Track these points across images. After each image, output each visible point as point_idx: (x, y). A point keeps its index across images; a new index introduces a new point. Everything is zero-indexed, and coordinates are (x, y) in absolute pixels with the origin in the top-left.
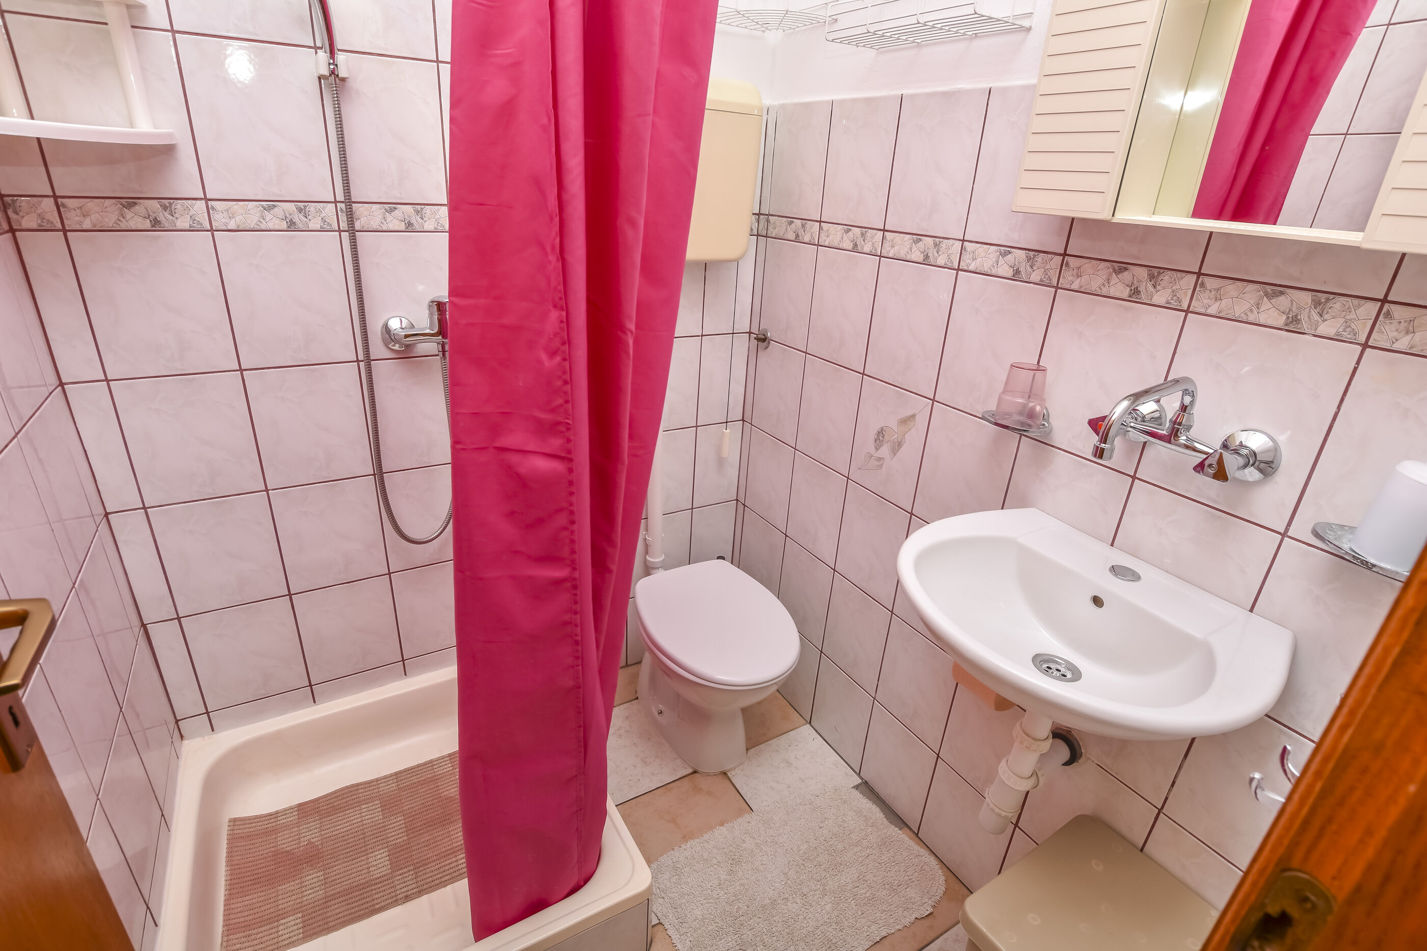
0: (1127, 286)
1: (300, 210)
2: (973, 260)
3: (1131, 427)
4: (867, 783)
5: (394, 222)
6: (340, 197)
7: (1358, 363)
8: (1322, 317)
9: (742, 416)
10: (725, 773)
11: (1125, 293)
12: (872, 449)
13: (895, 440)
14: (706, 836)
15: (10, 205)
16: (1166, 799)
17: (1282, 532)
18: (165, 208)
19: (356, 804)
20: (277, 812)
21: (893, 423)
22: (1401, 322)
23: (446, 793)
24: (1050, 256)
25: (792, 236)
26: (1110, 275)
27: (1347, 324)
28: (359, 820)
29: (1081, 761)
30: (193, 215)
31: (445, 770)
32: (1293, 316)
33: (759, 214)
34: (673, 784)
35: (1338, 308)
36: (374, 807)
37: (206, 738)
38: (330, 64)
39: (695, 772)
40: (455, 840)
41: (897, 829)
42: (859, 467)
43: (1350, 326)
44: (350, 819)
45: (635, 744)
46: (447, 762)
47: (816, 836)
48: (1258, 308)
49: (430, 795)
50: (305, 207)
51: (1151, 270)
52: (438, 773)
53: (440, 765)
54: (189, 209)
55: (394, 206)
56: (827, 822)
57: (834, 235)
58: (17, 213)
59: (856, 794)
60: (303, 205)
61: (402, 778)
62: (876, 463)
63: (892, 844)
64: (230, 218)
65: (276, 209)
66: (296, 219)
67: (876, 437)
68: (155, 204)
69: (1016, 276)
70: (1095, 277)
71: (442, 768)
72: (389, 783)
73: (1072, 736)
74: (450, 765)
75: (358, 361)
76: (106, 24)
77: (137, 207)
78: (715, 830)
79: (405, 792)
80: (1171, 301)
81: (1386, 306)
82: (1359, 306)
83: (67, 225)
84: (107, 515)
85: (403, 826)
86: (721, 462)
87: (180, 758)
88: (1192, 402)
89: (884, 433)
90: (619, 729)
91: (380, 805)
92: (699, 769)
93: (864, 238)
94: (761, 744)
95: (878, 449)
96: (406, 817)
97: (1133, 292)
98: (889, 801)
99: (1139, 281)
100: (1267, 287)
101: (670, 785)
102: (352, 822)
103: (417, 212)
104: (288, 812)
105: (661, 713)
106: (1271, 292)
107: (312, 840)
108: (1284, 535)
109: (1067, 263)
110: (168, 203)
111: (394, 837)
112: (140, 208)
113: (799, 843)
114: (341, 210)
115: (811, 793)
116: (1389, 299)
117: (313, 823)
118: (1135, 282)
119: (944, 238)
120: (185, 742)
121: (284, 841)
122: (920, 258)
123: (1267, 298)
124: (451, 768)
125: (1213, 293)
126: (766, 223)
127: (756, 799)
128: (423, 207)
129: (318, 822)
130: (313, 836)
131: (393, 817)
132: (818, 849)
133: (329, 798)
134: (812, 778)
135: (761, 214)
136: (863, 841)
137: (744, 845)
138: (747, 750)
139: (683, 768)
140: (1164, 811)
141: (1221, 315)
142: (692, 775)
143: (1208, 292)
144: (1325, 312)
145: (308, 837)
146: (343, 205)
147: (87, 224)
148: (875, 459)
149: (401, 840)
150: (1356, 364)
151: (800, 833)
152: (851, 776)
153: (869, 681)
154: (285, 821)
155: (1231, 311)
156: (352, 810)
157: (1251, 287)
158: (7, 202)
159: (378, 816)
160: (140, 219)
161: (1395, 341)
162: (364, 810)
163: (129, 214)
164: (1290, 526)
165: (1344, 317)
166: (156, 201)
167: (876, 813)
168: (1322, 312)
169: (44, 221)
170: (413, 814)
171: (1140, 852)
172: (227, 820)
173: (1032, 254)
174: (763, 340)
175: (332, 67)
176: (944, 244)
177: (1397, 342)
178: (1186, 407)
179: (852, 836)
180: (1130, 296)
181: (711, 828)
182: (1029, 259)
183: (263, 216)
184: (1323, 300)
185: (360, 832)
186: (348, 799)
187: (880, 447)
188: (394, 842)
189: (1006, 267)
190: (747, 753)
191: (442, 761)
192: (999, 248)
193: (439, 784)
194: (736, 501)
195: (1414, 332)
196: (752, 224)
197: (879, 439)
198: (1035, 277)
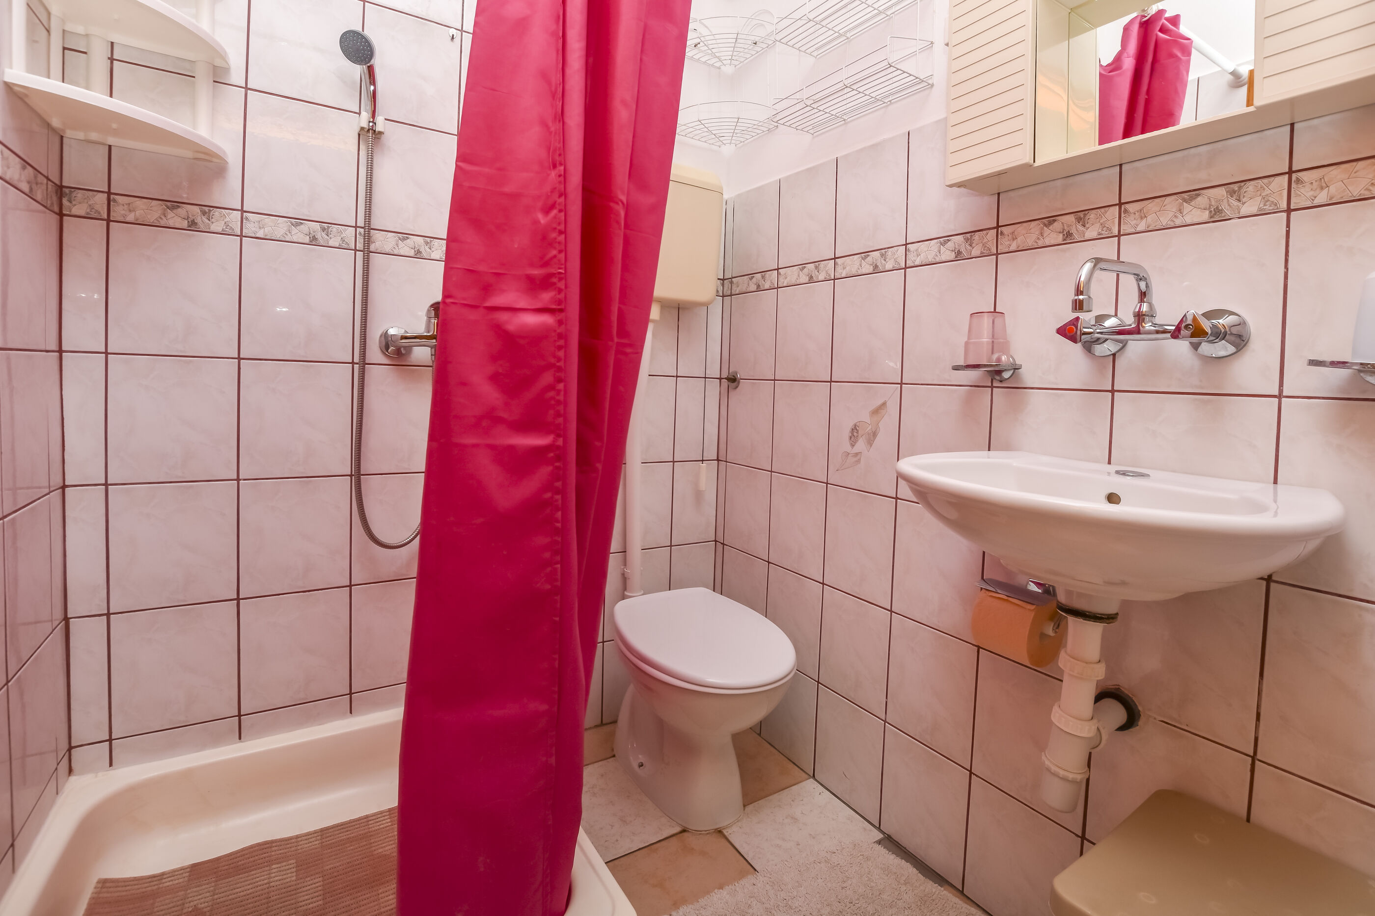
0: (1060, 233)
1: (323, 229)
2: (918, 256)
3: (1098, 333)
4: (891, 838)
5: (405, 248)
6: (361, 223)
7: (1288, 226)
8: (1240, 201)
9: (716, 456)
10: (719, 832)
11: (1060, 239)
12: (848, 448)
13: (870, 432)
14: (703, 901)
15: (66, 195)
16: (1256, 740)
17: (1277, 393)
18: (204, 213)
19: (266, 864)
20: (163, 874)
21: (865, 417)
22: (1312, 183)
23: (380, 851)
24: (985, 232)
25: (753, 288)
26: (1042, 229)
27: (1265, 200)
28: (266, 881)
29: (1141, 723)
30: (228, 221)
31: (382, 826)
32: (1214, 209)
33: (723, 280)
34: (658, 845)
35: (1252, 190)
36: (287, 867)
37: (100, 774)
38: (369, 122)
39: (684, 831)
40: (385, 904)
41: (937, 885)
42: (837, 469)
43: (1269, 200)
44: (254, 880)
45: (611, 802)
46: (386, 817)
47: (839, 897)
48: (1181, 213)
49: (359, 853)
50: (328, 227)
51: (1077, 215)
52: (373, 829)
53: (377, 820)
54: (226, 217)
55: (407, 236)
56: (849, 882)
57: (791, 275)
58: (70, 201)
59: (881, 850)
60: (326, 226)
61: (328, 835)
62: (855, 459)
63: (934, 903)
64: (260, 228)
65: (302, 226)
66: (318, 236)
67: (850, 435)
68: (197, 209)
69: (959, 256)
70: (1029, 235)
71: (378, 824)
72: (311, 840)
73: (1123, 692)
74: (389, 820)
75: (353, 363)
76: (194, 77)
77: (179, 210)
78: (713, 894)
79: (329, 851)
80: (1102, 232)
81: (1294, 176)
82: (1270, 183)
83: (113, 216)
84: (64, 487)
85: (320, 888)
86: (698, 496)
87: (60, 794)
88: (1147, 286)
89: (858, 429)
90: (592, 788)
91: (295, 864)
92: (690, 827)
93: (818, 269)
94: (760, 800)
95: (854, 446)
96: (325, 877)
97: (1066, 235)
98: (920, 853)
99: (1069, 226)
100: (1183, 195)
101: (654, 845)
102: (256, 884)
103: (427, 243)
104: (177, 873)
105: (642, 765)
106: (1188, 197)
107: (200, 906)
108: (1280, 396)
109: (1002, 232)
110: (207, 210)
111: (307, 902)
112: (182, 211)
113: (819, 906)
114: (360, 233)
115: (825, 850)
116: (1294, 169)
117: (207, 886)
118: (1066, 228)
119: (888, 248)
120: (73, 778)
121: (162, 908)
122: (871, 269)
123: (1186, 202)
124: (390, 824)
125: (1137, 214)
126: (730, 285)
127: (760, 858)
128: (432, 239)
129: (213, 884)
130: (202, 900)
131: (309, 879)
132: (843, 913)
133: (233, 856)
134: (825, 835)
135: (725, 279)
136: (898, 902)
137: (750, 911)
138: (744, 806)
139: (670, 826)
140: (1259, 756)
141: (1150, 228)
142: (681, 835)
143: (1132, 215)
144: (1242, 197)
145: (195, 903)
146: (362, 230)
147: (131, 217)
148: (852, 456)
149: (315, 905)
150: (1287, 228)
151: (818, 896)
152: (870, 831)
153: (876, 702)
154: (171, 883)
155: (1158, 223)
156: (259, 871)
157: (1168, 199)
158: (65, 192)
159: (291, 877)
160: (179, 219)
161: (1314, 198)
162: (274, 871)
163: (170, 214)
164: (1283, 386)
165: (1260, 196)
166: (198, 207)
167: (909, 870)
168: (1239, 197)
169: (93, 210)
170: (335, 874)
171: (1248, 823)
172: (95, 880)
173: (968, 235)
174: (733, 380)
175: (371, 124)
176: (890, 253)
177: (1317, 198)
178: (1145, 292)
179: (884, 896)
180: (1064, 240)
181: (707, 892)
182: (967, 240)
183: (289, 230)
184: (1236, 189)
185: (264, 896)
186: (257, 858)
187: (855, 443)
188: (305, 907)
189: (948, 253)
190: (744, 810)
191: (379, 816)
192: (938, 240)
193: (372, 841)
194: (714, 542)
195: (1327, 186)
196: (717, 287)
197: (854, 436)
198: (976, 252)
